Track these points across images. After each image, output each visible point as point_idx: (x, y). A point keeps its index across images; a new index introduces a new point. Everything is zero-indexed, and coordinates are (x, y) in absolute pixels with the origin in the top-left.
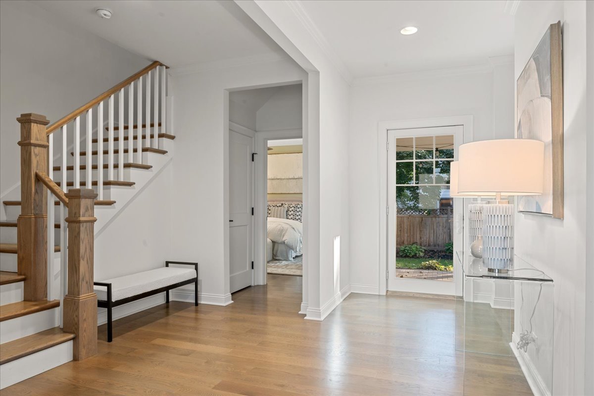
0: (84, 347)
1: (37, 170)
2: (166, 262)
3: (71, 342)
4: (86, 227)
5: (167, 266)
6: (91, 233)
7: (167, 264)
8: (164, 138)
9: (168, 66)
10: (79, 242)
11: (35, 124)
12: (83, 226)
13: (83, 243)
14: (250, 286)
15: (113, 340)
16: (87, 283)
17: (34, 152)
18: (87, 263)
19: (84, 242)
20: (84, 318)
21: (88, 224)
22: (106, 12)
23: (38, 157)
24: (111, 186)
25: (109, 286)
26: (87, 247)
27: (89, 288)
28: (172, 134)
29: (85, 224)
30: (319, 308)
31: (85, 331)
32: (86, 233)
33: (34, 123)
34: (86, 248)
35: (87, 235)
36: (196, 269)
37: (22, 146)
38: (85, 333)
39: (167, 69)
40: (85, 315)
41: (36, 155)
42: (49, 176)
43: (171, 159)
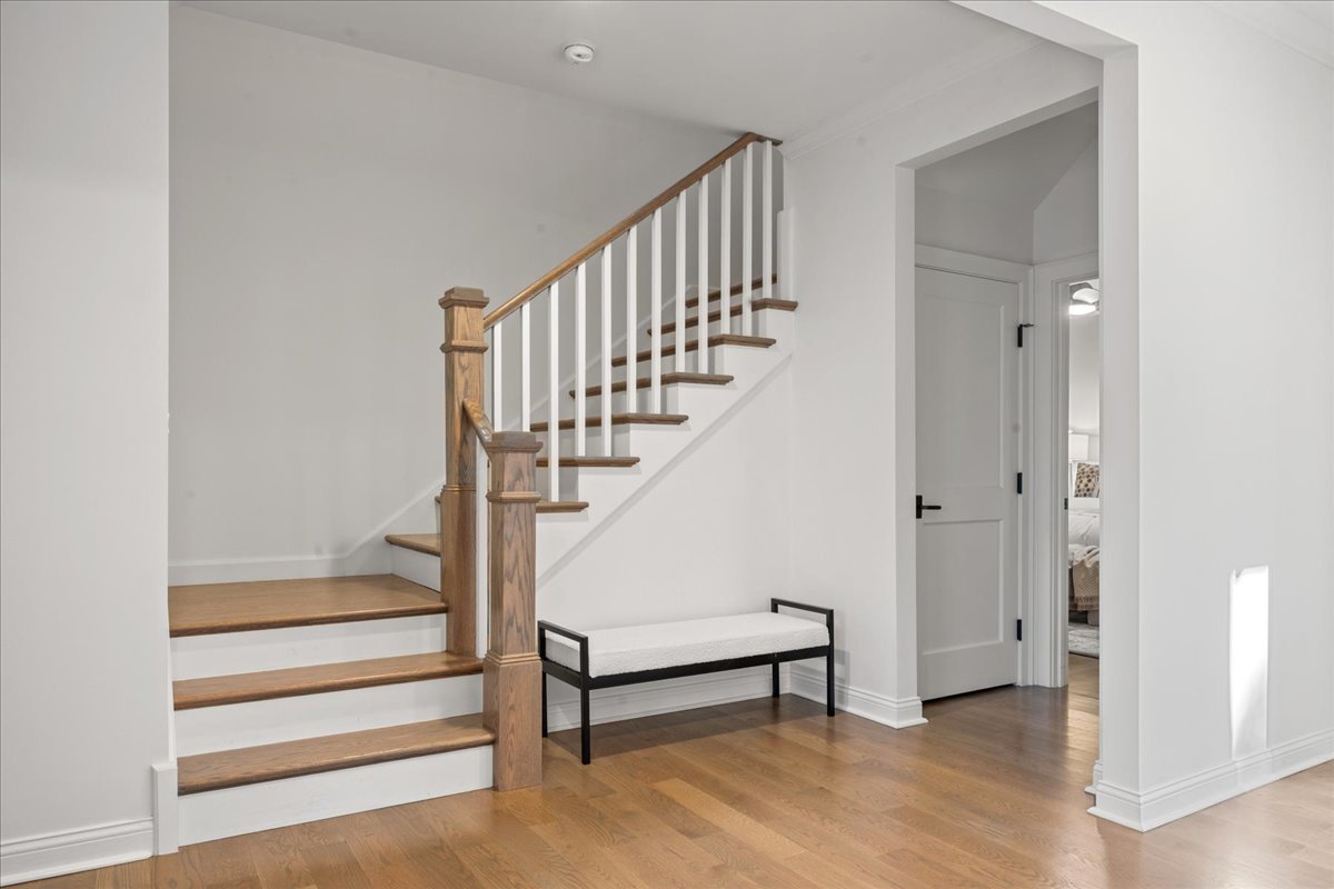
0: (511, 765)
1: (465, 397)
2: (773, 600)
3: (488, 750)
4: (517, 513)
5: (775, 609)
6: (529, 525)
7: (775, 605)
8: (768, 310)
9: (778, 138)
10: (502, 543)
11: (462, 308)
12: (509, 510)
13: (510, 546)
14: (1011, 686)
15: (592, 760)
16: (519, 630)
17: (460, 363)
18: (520, 588)
19: (513, 545)
20: (510, 704)
21: (522, 506)
22: (580, 50)
23: (467, 373)
24: (632, 425)
25: (584, 642)
26: (520, 553)
27: (525, 640)
28: (792, 299)
29: (514, 506)
30: (1138, 790)
31: (512, 731)
32: (516, 523)
33: (460, 305)
34: (517, 557)
35: (520, 529)
36: (830, 625)
37: (446, 353)
38: (511, 736)
39: (779, 147)
40: (512, 696)
41: (464, 369)
42: (483, 408)
43: (790, 356)
